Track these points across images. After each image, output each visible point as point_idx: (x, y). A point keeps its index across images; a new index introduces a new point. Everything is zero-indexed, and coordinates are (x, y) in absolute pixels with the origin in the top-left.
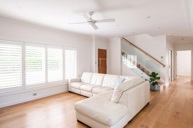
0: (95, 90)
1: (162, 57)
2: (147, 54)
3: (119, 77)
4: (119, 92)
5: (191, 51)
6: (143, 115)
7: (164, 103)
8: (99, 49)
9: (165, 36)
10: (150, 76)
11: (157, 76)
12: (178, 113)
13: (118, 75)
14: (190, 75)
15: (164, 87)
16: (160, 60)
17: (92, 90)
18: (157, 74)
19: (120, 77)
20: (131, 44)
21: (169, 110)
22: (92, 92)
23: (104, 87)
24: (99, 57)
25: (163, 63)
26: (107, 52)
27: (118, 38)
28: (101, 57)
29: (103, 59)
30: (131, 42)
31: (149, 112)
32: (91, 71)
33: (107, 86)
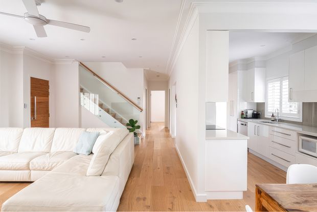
0: (37, 162)
1: (139, 98)
2: (119, 93)
3: (86, 131)
4: (103, 155)
5: (164, 91)
6: (132, 183)
7: (150, 160)
8: (32, 79)
9: (143, 69)
10: (128, 125)
11: (136, 125)
12: (168, 168)
13: (85, 128)
14: (164, 121)
15: (142, 139)
16: (136, 101)
17: (28, 164)
18: (137, 121)
19: (88, 130)
20: (95, 74)
21: (159, 166)
22: (29, 169)
23: (58, 153)
24: (33, 95)
25: (140, 106)
26: (50, 85)
27: (74, 61)
28: (38, 95)
29: (42, 99)
30: (94, 72)
31: (139, 177)
32: (12, 124)
33: (63, 150)
